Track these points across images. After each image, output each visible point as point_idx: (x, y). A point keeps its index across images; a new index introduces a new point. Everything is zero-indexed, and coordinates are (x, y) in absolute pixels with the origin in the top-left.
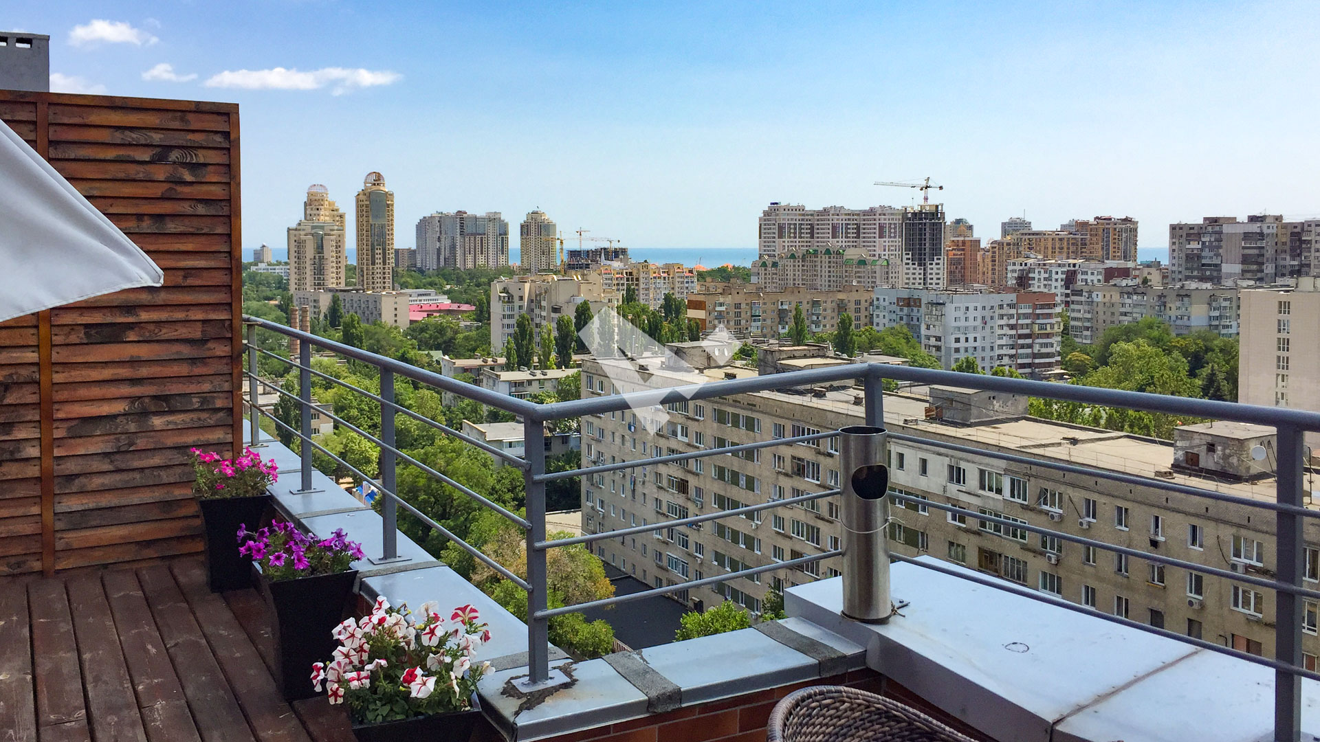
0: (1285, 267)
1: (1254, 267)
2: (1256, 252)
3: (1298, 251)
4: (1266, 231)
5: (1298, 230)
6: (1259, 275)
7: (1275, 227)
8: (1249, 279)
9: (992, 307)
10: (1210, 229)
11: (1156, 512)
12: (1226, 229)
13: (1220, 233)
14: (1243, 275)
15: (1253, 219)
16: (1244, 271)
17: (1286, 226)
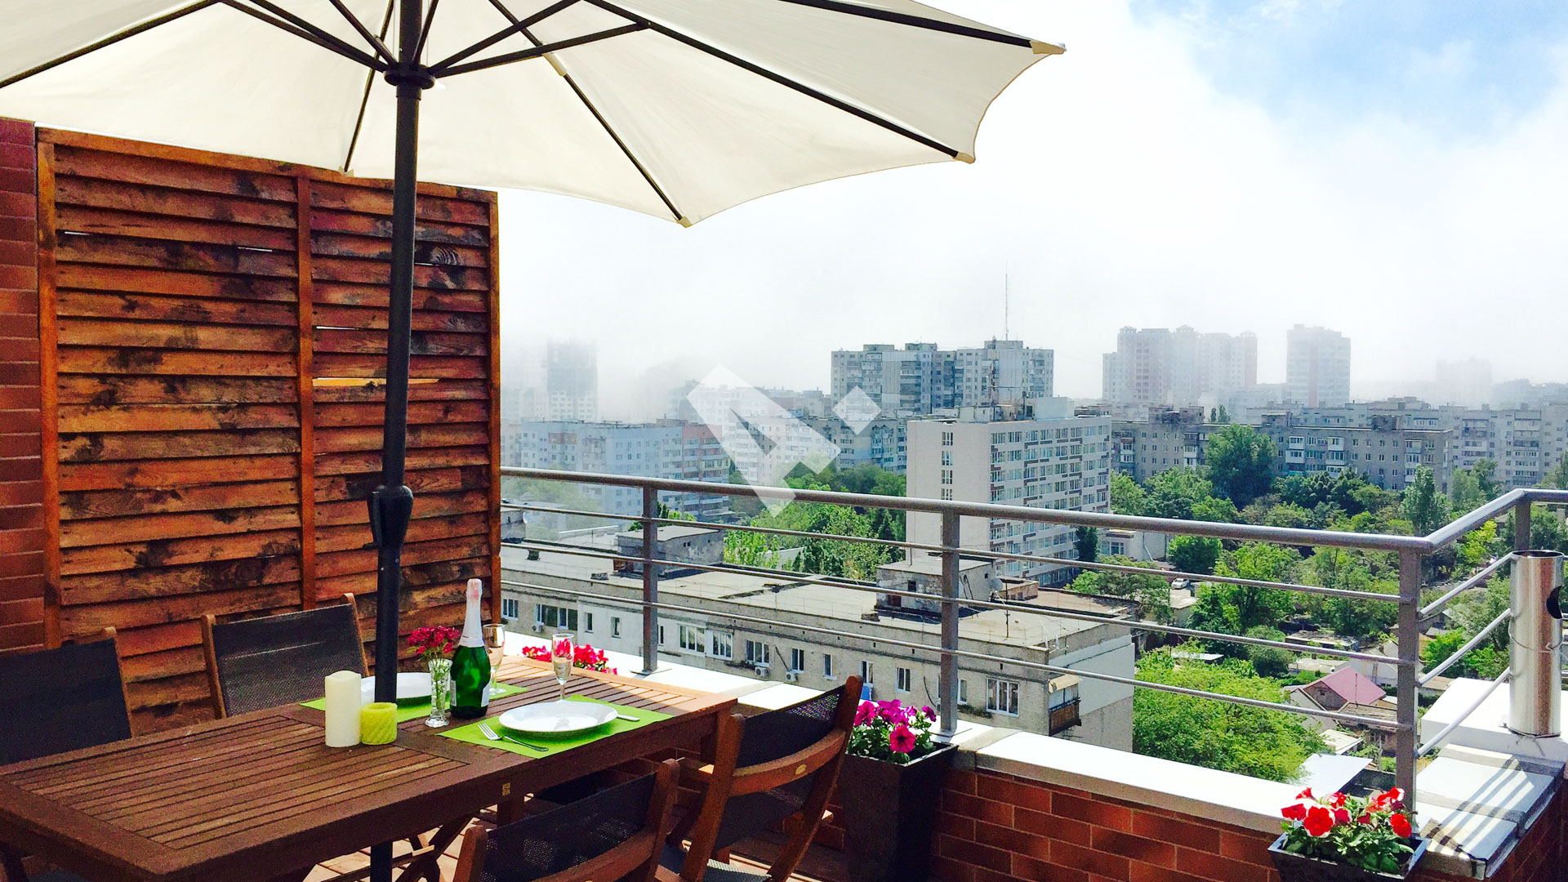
0: (939, 397)
1: (913, 398)
2: (913, 381)
3: (952, 380)
4: (922, 360)
5: (951, 359)
6: (916, 405)
7: (930, 356)
8: (908, 410)
9: (657, 443)
10: (869, 356)
11: (863, 657)
12: (886, 357)
13: (879, 362)
14: (901, 406)
15: (910, 347)
16: (902, 401)
17: (939, 355)
